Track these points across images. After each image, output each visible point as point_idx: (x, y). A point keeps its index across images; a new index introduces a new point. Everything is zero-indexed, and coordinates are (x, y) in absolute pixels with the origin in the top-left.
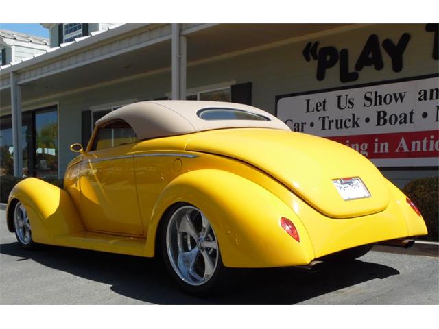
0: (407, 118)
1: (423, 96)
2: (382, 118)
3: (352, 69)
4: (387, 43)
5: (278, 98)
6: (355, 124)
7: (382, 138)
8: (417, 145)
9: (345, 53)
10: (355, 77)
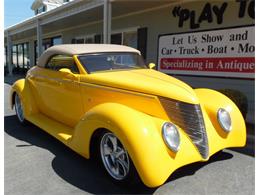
0: (223, 50)
1: (232, 38)
2: (210, 49)
3: (196, 22)
4: (215, 8)
5: (159, 36)
6: (196, 52)
7: (210, 60)
8: (228, 65)
9: (193, 13)
10: (198, 26)
